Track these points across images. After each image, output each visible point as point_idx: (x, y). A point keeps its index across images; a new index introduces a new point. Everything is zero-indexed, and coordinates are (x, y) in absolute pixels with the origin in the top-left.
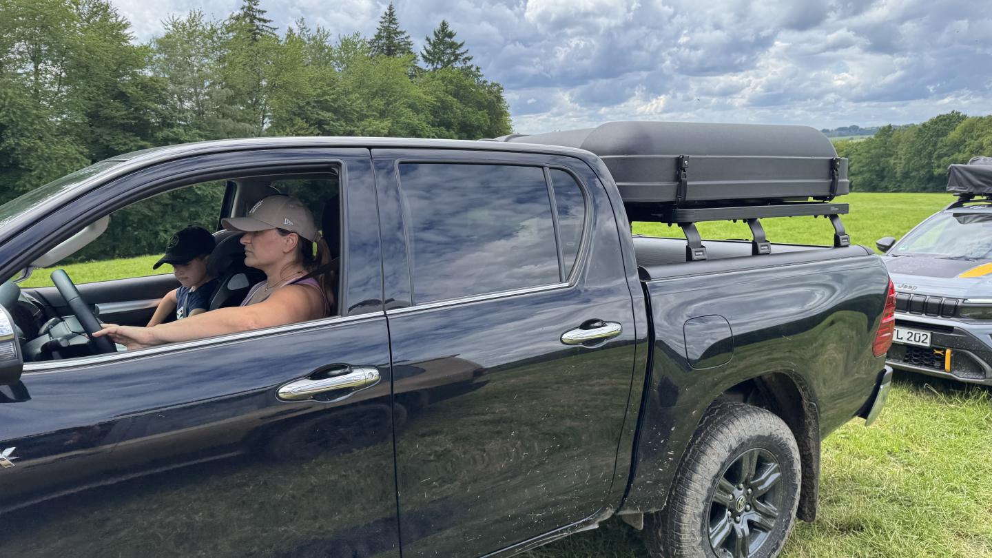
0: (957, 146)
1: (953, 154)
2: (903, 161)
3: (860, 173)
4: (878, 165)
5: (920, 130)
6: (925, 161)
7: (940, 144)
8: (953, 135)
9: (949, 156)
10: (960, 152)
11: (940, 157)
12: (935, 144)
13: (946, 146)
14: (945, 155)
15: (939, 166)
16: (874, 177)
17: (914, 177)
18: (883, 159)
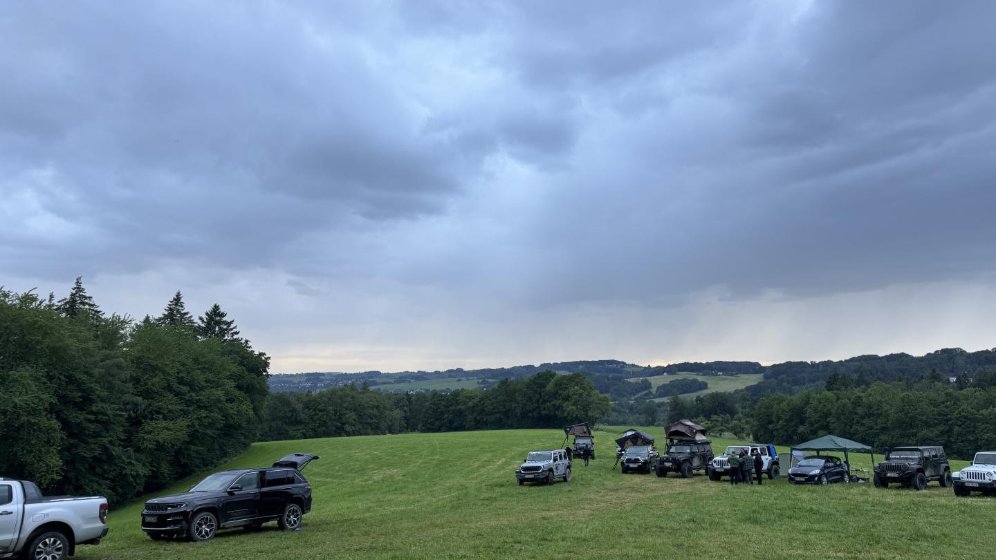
0: (555, 395)
1: (552, 401)
2: (521, 405)
3: (492, 414)
4: (504, 407)
5: (529, 383)
6: (536, 405)
7: (543, 394)
8: (550, 387)
9: (550, 402)
10: (556, 399)
11: (544, 402)
12: (540, 394)
13: (546, 394)
14: (548, 401)
15: (544, 409)
16: (502, 417)
17: (529, 417)
18: (506, 403)
